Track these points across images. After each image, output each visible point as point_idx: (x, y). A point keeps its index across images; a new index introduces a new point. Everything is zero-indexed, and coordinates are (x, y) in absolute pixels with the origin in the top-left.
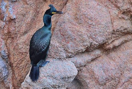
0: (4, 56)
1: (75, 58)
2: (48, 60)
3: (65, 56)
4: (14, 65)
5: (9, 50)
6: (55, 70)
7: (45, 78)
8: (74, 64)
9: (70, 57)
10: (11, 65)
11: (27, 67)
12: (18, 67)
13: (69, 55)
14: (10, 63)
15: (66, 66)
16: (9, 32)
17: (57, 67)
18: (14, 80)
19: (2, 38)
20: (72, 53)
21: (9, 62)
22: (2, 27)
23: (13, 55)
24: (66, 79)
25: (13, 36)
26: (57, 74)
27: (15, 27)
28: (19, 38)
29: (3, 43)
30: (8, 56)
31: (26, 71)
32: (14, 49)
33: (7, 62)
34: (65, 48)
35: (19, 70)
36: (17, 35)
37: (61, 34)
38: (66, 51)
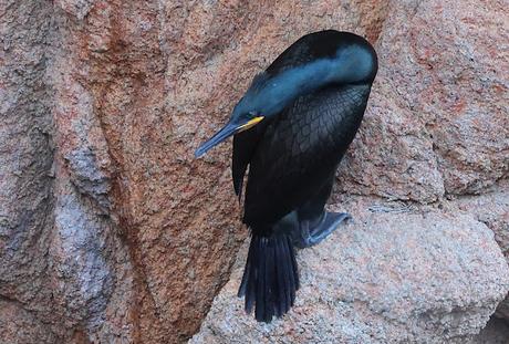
0: (87, 180)
1: (498, 197)
2: (342, 209)
3: (440, 187)
4: (147, 234)
5: (114, 149)
6: (381, 269)
7: (321, 311)
8: (490, 234)
9: (468, 193)
10: (127, 234)
11: (219, 245)
12: (169, 247)
13: (465, 182)
14: (123, 220)
15: (446, 242)
16: (118, 45)
17: (393, 249)
18: (145, 323)
19: (78, 79)
20: (481, 169)
21: (115, 218)
22: (80, 16)
23: (142, 180)
24: (447, 320)
25: (142, 66)
26: (391, 291)
27: (152, 16)
28: (173, 78)
29: (84, 110)
30: (114, 180)
31: (213, 268)
32: (147, 140)
33: (105, 217)
34: (441, 137)
35: (173, 262)
36: (165, 63)
37: (417, 55)
38: (447, 154)
